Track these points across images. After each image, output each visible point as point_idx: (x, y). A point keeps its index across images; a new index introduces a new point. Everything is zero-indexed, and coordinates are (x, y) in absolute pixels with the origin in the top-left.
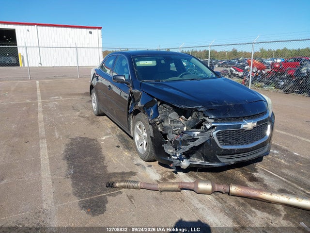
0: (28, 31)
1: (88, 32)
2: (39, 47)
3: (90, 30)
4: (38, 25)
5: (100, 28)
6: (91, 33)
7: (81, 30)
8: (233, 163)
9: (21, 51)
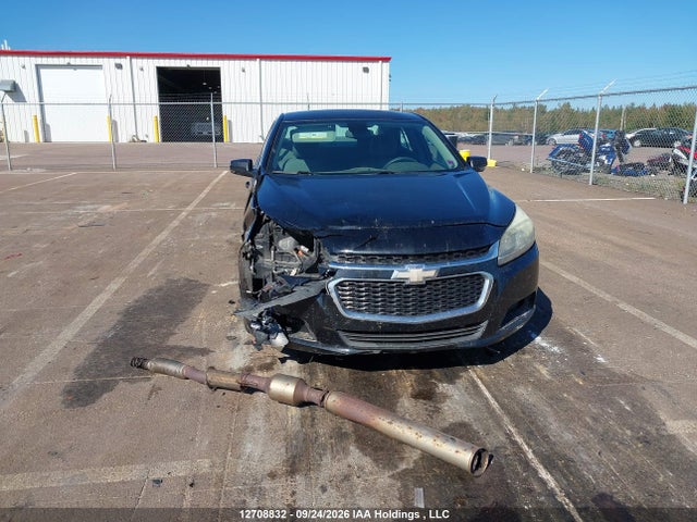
0: (244, 71)
1: (361, 70)
2: (261, 104)
3: (365, 65)
4: (262, 58)
5: (386, 60)
6: (366, 70)
7: (346, 64)
8: (378, 352)
9: (226, 111)
